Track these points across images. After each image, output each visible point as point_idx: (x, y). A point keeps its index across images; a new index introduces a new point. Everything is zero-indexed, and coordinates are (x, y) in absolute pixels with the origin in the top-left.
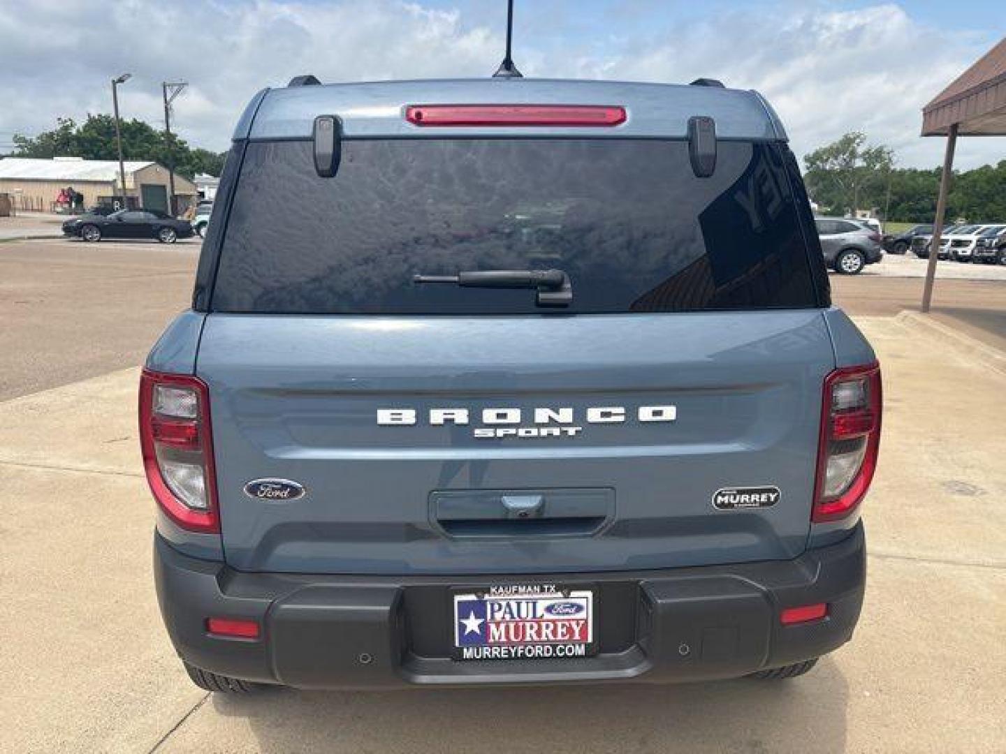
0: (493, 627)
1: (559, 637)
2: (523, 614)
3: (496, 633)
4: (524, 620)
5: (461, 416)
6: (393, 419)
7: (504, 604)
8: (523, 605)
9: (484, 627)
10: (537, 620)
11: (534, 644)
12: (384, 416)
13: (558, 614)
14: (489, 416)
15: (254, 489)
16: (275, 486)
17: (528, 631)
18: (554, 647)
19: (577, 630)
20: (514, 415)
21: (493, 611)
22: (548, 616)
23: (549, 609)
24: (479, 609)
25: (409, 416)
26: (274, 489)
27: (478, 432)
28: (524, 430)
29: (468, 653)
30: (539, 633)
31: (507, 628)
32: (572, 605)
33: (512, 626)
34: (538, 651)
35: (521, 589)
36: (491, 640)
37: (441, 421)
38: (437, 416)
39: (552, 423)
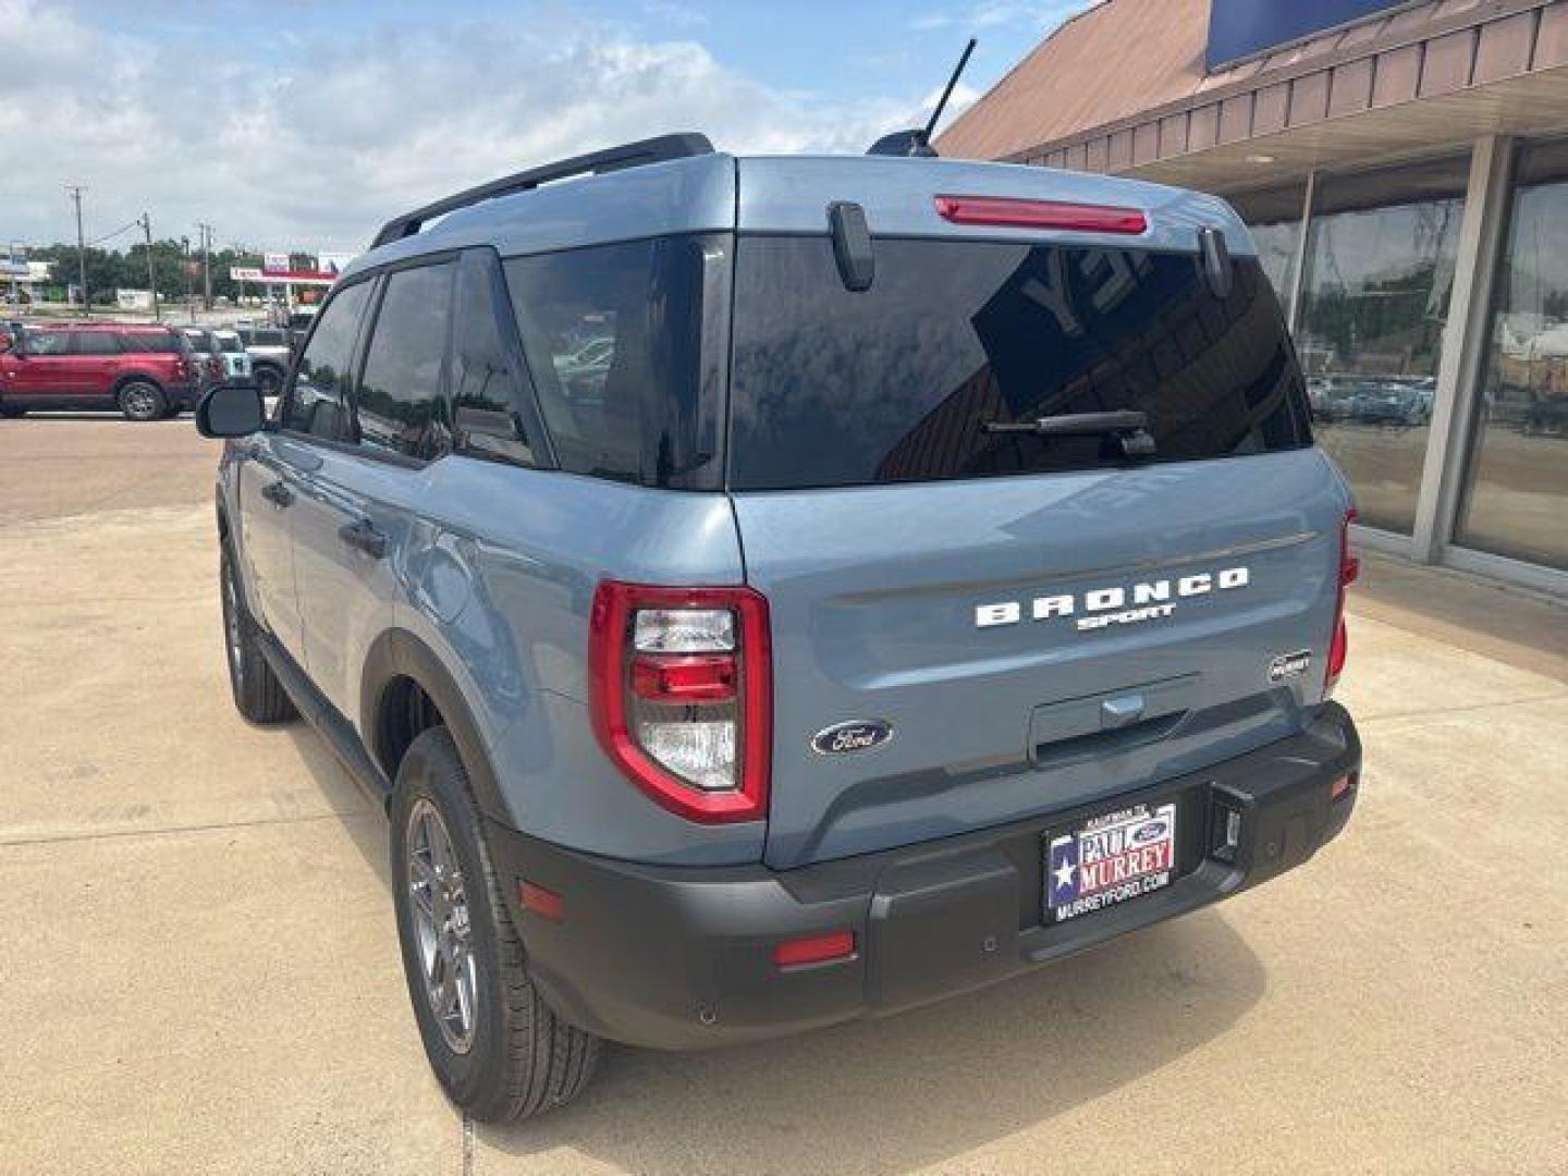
0: (1084, 872)
1: (1144, 869)
2: (1113, 850)
3: (1088, 879)
4: (1113, 856)
5: (1066, 604)
6: (996, 618)
7: (1095, 840)
8: (1114, 837)
9: (1076, 876)
10: (1125, 852)
11: (1122, 883)
12: (985, 615)
13: (1145, 839)
14: (1093, 600)
15: (826, 743)
16: (856, 731)
17: (1117, 868)
18: (1141, 881)
19: (1159, 854)
20: (1117, 596)
21: (1085, 851)
22: (1136, 845)
23: (1136, 837)
24: (1071, 853)
25: (1011, 612)
26: (855, 736)
27: (1083, 623)
28: (1126, 614)
29: (1062, 914)
30: (1126, 869)
31: (1098, 870)
32: (1157, 825)
33: (1102, 865)
34: (1127, 891)
35: (1115, 817)
36: (1082, 890)
37: (1046, 614)
38: (1041, 608)
39: (1153, 602)
